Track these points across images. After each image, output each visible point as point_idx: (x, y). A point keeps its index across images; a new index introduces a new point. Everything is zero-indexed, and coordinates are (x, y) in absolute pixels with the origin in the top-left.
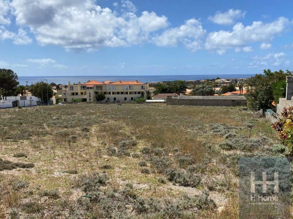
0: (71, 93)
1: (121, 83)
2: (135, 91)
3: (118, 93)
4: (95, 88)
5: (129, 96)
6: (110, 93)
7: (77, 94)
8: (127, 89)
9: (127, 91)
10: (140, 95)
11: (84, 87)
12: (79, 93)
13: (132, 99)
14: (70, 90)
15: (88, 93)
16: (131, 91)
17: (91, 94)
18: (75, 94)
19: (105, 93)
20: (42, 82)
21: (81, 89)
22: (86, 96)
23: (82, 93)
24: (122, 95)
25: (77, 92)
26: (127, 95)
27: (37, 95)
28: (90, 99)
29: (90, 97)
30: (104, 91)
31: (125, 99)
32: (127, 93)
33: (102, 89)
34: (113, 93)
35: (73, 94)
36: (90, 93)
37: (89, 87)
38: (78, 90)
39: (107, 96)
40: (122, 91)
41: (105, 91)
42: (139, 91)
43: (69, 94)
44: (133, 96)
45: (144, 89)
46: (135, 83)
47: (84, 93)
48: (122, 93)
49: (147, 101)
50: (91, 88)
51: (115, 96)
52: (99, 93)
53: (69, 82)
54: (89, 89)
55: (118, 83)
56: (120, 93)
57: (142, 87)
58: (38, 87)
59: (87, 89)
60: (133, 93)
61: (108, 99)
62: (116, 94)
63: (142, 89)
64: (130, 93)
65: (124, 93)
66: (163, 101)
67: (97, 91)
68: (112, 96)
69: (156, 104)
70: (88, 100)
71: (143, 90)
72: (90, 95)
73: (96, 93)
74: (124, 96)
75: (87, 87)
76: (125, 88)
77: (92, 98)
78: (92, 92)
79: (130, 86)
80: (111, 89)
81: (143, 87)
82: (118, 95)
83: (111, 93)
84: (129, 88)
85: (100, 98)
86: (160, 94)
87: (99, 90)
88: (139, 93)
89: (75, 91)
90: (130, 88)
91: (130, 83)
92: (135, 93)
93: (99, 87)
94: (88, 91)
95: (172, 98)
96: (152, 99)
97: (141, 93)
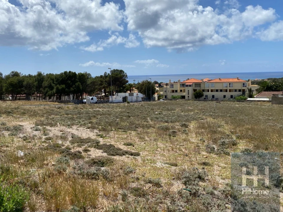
0: (172, 90)
1: (221, 80)
2: (236, 89)
3: (217, 91)
4: (194, 85)
5: (228, 94)
6: (208, 91)
7: (176, 91)
8: (226, 87)
9: (226, 89)
10: (241, 93)
11: (183, 85)
12: (179, 91)
13: (232, 97)
14: (171, 87)
15: (187, 91)
16: (231, 88)
17: (190, 91)
18: (175, 91)
19: (204, 91)
20: (147, 81)
21: (181, 87)
22: (185, 93)
23: (181, 91)
24: (221, 92)
25: (176, 90)
26: (226, 92)
27: (143, 92)
28: (188, 97)
29: (188, 94)
30: (202, 88)
31: (225, 96)
32: (226, 91)
33: (200, 87)
34: (212, 91)
35: (173, 91)
36: (188, 91)
37: (188, 85)
38: (178, 87)
39: (205, 93)
40: (221, 89)
41: (204, 89)
42: (240, 88)
43: (169, 92)
44: (233, 93)
45: (245, 86)
46: (236, 80)
47: (183, 91)
48: (221, 91)
49: (249, 99)
50: (190, 86)
51: (213, 93)
52: (198, 91)
53: (170, 80)
54: (188, 86)
55: (218, 81)
56: (219, 91)
57: (244, 84)
58: (143, 85)
59: (186, 86)
60: (233, 91)
61: (207, 96)
62: (214, 92)
63: (243, 86)
64: (230, 91)
65: (223, 91)
66: (268, 99)
67: (196, 88)
68: (210, 94)
69: (259, 103)
70: (186, 97)
71: (244, 88)
72: (188, 92)
73: (195, 90)
74: (224, 93)
75: (186, 85)
76: (225, 85)
77: (190, 95)
78: (191, 89)
79: (230, 84)
80: (210, 87)
82: (217, 92)
83: (210, 91)
84: (228, 86)
85: (198, 95)
86: (263, 93)
87: (197, 88)
88: (240, 91)
89: (174, 89)
91: (231, 80)
92: (236, 91)
93: (198, 84)
94: (187, 89)
95: (279, 97)
96: (254, 98)
97: (242, 91)
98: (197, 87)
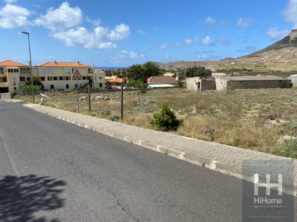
3: (55, 78)
5: (72, 83)
6: (44, 79)
8: (68, 73)
10: (87, 81)
15: (9, 79)
22: (7, 83)
24: (62, 81)
28: (15, 89)
29: (15, 85)
31: (67, 86)
32: (67, 78)
37: (12, 70)
40: (61, 76)
41: (36, 76)
42: (85, 75)
44: (77, 82)
45: (92, 73)
46: (77, 65)
48: (61, 78)
50: (16, 71)
51: (51, 82)
54: (12, 72)
55: (53, 64)
56: (58, 78)
57: (89, 70)
59: (9, 72)
62: (52, 80)
63: (89, 73)
67: (23, 75)
68: (47, 83)
70: (11, 90)
71: (90, 75)
72: (15, 81)
73: (22, 78)
74: (65, 82)
75: (9, 70)
76: (66, 70)
78: (17, 75)
79: (73, 69)
80: (46, 73)
81: (91, 70)
82: (56, 81)
83: (46, 79)
84: (71, 72)
87: (27, 74)
88: (84, 78)
90: (73, 71)
91: (73, 65)
93: (25, 69)
97: (87, 78)
98: (24, 73)
